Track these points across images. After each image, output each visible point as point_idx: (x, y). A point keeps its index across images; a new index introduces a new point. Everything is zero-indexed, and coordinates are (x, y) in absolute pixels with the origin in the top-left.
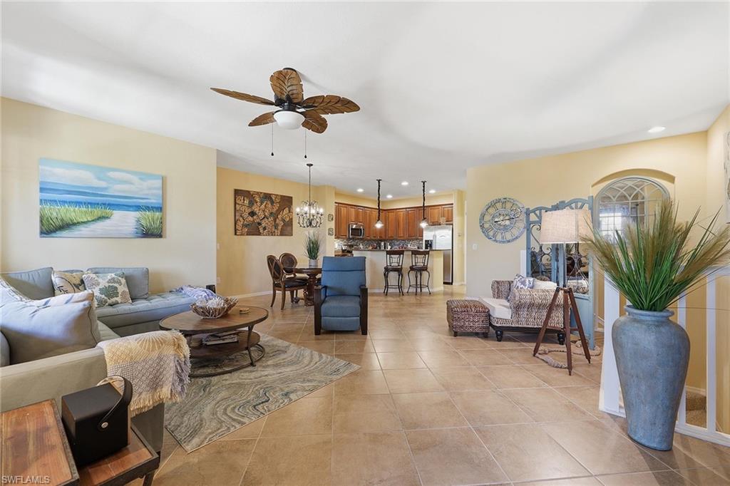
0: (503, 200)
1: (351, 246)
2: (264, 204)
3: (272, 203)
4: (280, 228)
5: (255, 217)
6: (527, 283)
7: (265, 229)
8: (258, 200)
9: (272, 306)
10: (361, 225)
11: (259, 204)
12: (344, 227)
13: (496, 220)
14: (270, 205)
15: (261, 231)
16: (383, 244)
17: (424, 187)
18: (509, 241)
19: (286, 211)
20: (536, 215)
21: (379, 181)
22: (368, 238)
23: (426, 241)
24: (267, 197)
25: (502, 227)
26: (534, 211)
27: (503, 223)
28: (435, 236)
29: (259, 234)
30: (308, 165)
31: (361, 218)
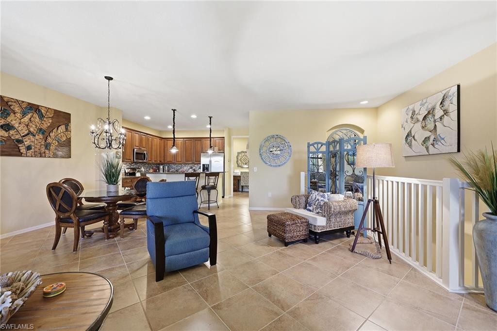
0: (276, 137)
1: (134, 169)
2: (29, 116)
3: (41, 116)
4: (52, 148)
5: (12, 132)
6: (326, 196)
7: (29, 148)
8: (17, 109)
9: (54, 248)
10: (144, 150)
11: (19, 115)
12: (129, 151)
13: (271, 150)
14: (37, 119)
15: (23, 150)
16: (161, 167)
17: (210, 121)
18: (280, 166)
19: (62, 128)
20: (314, 147)
21: (174, 111)
22: (151, 162)
23: (204, 165)
24: (34, 108)
25: (275, 156)
26: (313, 145)
27: (275, 153)
28: (210, 161)
29: (20, 154)
30: (106, 77)
31: (144, 143)
